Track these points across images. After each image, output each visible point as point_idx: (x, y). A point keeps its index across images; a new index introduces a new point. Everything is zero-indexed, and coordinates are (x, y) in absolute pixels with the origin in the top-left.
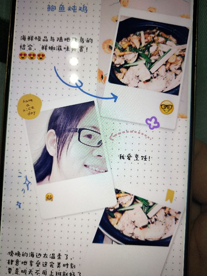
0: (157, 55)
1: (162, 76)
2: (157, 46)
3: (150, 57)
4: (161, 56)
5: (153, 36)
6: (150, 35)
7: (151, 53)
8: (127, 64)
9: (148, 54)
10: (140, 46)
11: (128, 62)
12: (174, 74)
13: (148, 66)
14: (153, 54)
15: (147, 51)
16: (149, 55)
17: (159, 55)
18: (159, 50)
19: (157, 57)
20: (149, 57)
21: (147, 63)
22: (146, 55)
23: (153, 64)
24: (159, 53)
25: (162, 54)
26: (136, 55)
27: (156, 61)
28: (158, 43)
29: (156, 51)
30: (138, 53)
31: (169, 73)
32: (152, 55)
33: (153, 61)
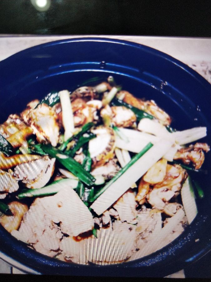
0: (111, 162)
1: (125, 221)
2: (112, 134)
3: (92, 169)
4: (123, 164)
5: (100, 107)
6: (89, 103)
7: (92, 156)
8: (28, 190)
9: (85, 162)
10: (59, 136)
11: (29, 186)
12: (159, 214)
13: (87, 195)
14: (98, 159)
15: (83, 151)
16: (88, 164)
17: (118, 163)
18: (116, 148)
19: (110, 169)
20: (87, 168)
21: (82, 186)
22: (80, 163)
23: (98, 188)
24: (116, 157)
25: (125, 158)
26: (49, 166)
27: (108, 179)
28: (113, 127)
29: (108, 150)
30: (54, 160)
31: (146, 213)
32: (97, 162)
33: (99, 181)
